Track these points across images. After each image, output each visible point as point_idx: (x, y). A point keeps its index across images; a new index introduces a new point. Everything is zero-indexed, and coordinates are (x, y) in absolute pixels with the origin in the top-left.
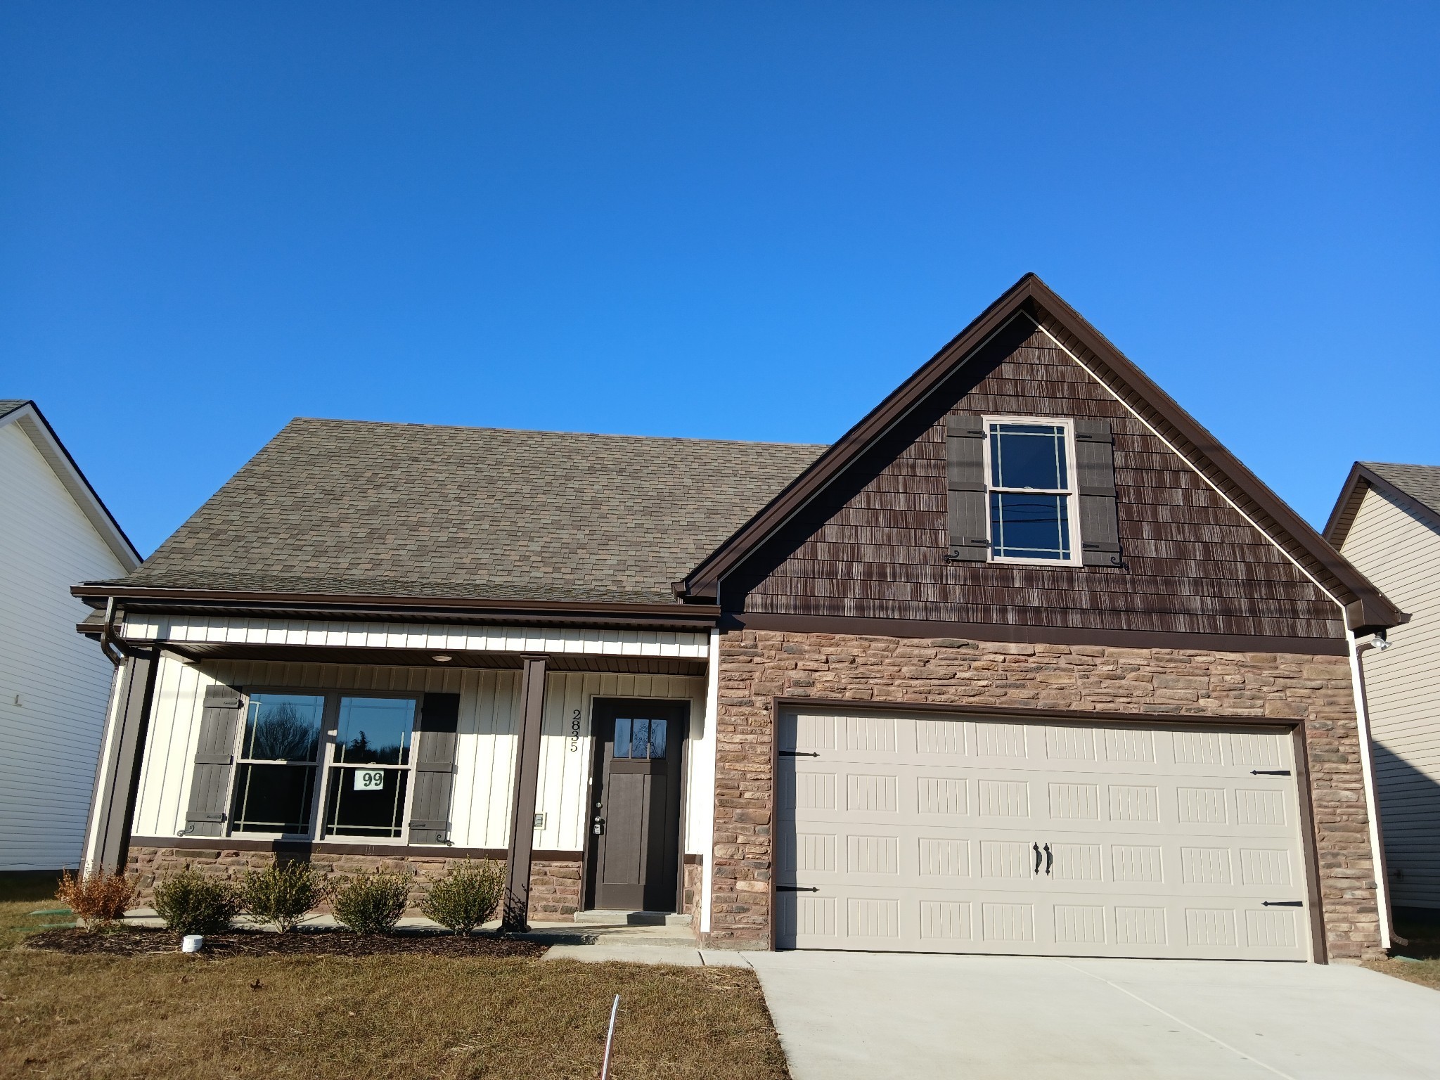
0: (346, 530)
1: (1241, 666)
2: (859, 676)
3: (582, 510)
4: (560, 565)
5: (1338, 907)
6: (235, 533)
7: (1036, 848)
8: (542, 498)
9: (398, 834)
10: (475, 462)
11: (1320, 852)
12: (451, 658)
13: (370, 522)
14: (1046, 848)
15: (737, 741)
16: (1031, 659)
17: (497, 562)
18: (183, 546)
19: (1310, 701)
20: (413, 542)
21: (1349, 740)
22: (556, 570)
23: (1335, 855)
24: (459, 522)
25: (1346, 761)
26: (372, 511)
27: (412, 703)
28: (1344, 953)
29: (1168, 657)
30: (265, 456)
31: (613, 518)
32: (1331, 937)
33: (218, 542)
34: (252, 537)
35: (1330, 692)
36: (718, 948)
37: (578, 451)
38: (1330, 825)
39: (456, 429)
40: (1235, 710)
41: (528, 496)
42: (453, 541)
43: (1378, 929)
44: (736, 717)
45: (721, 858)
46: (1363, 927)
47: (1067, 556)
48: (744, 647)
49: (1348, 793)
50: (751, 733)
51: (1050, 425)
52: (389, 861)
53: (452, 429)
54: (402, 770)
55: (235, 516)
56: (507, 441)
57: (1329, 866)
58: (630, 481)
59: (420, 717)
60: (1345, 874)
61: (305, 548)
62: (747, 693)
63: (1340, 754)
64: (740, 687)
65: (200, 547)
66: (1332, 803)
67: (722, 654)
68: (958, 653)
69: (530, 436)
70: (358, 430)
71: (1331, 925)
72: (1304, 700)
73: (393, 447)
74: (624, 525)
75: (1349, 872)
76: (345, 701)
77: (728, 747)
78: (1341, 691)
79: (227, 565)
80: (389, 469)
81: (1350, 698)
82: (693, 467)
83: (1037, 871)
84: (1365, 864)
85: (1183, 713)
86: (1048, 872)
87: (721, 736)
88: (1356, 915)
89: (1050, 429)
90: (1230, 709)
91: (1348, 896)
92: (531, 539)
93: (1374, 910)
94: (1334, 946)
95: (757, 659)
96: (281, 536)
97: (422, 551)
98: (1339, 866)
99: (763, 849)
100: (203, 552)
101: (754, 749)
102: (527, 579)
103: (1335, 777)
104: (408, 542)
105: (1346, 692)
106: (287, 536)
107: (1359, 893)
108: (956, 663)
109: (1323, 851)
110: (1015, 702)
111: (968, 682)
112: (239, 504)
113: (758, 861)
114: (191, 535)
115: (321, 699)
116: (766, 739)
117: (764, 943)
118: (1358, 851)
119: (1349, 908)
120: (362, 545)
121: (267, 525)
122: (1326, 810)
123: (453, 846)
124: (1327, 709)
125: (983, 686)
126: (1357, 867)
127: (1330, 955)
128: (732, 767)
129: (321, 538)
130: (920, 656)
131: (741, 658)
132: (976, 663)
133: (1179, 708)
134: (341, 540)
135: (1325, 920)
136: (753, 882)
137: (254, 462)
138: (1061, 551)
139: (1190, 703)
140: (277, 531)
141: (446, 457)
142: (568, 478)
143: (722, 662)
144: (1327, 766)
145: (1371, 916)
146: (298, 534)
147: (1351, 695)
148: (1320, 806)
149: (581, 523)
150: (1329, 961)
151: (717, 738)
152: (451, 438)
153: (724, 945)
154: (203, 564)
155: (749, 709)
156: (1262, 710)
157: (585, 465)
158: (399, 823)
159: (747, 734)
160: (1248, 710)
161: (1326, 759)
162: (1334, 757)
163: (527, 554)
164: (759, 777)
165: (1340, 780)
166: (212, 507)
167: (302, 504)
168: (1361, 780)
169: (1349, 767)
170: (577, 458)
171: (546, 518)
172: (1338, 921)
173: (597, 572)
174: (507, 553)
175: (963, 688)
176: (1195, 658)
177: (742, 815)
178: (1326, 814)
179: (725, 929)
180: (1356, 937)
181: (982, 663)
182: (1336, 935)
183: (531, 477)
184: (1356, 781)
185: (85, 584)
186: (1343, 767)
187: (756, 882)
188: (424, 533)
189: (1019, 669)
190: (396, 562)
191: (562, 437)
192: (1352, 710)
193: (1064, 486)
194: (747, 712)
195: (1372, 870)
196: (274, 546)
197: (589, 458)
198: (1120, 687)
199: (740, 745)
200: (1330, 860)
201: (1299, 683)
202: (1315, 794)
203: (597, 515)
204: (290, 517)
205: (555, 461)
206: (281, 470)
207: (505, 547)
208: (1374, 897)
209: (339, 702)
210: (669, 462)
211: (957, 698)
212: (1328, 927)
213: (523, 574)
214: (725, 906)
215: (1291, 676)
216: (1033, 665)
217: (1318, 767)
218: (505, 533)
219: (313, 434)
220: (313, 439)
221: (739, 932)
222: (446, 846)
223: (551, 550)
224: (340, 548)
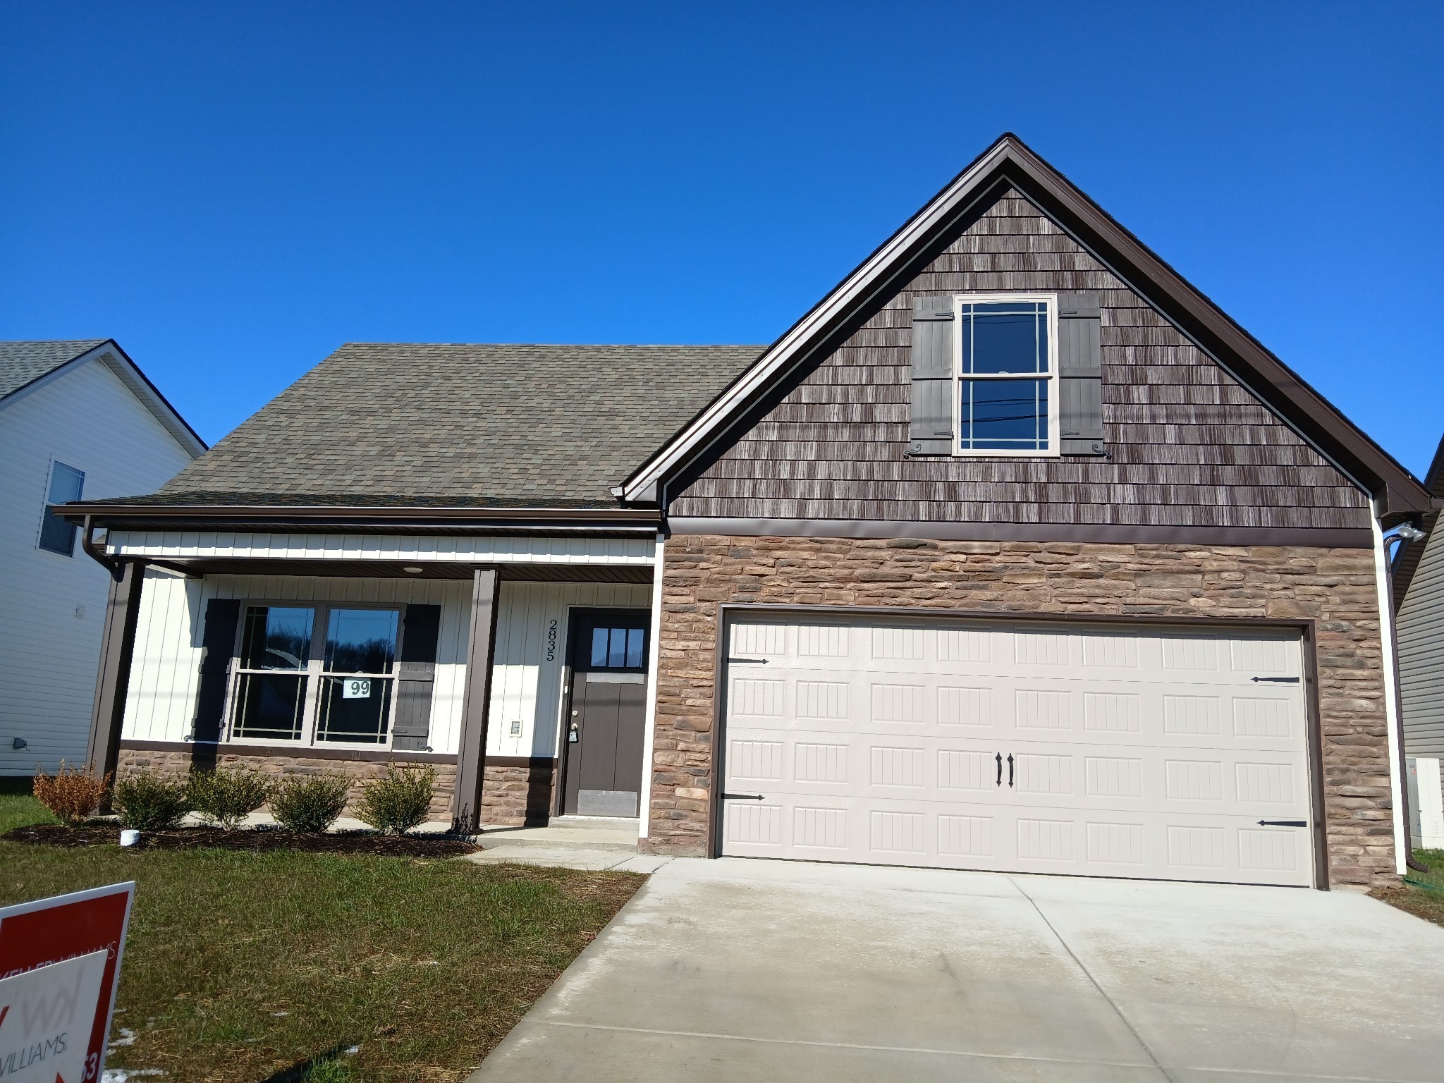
0: (360, 449)
1: (1240, 561)
2: (808, 580)
3: (596, 422)
4: (557, 477)
5: (1344, 829)
6: (255, 455)
7: (999, 758)
8: (558, 411)
9: (383, 740)
10: (505, 378)
11: (1325, 767)
12: (422, 570)
13: (385, 440)
14: (1010, 759)
15: (680, 647)
16: (997, 558)
17: (495, 476)
18: (205, 468)
19: (1322, 599)
20: (419, 458)
21: (1369, 643)
22: (551, 482)
23: (1344, 771)
24: (470, 437)
25: (1361, 666)
26: (391, 429)
27: (396, 614)
28: (1349, 879)
29: (1154, 552)
30: (306, 381)
31: (625, 429)
32: (1334, 862)
33: (236, 464)
34: (270, 458)
35: (1347, 589)
36: (655, 853)
37: (609, 363)
38: (1338, 738)
39: (497, 347)
40: (1231, 610)
41: (547, 409)
42: (459, 456)
43: (1392, 854)
44: (679, 624)
45: (661, 764)
46: (1374, 851)
47: (1044, 446)
48: (689, 553)
49: (1364, 703)
50: (694, 640)
51: (1031, 301)
52: (374, 767)
53: (492, 347)
54: (387, 679)
55: (261, 438)
56: (543, 356)
57: (1335, 783)
58: (654, 391)
59: (403, 628)
60: (1355, 792)
61: (316, 467)
62: (691, 599)
63: (1356, 658)
64: (684, 593)
65: (220, 469)
66: (1344, 713)
67: (666, 560)
68: (916, 554)
69: (567, 351)
70: (402, 352)
71: (1335, 848)
72: (1317, 599)
73: (431, 367)
74: (634, 436)
75: (1360, 790)
76: (334, 613)
77: (669, 654)
78: (1361, 588)
79: (239, 485)
80: (419, 388)
81: (1373, 596)
82: (723, 374)
83: (999, 782)
84: (1382, 781)
85: (1169, 614)
86: (1011, 784)
87: (663, 643)
88: (1366, 838)
89: (1031, 306)
90: (1226, 610)
91: (1357, 817)
92: (536, 452)
93: (1390, 832)
94: (1338, 872)
95: (703, 565)
96: (298, 456)
97: (426, 467)
98: (1348, 783)
99: (703, 757)
100: (221, 474)
101: (697, 655)
102: (519, 491)
103: (1349, 683)
104: (415, 459)
105: (1369, 588)
106: (303, 456)
107: (1371, 814)
108: (913, 564)
109: (1330, 766)
110: (975, 605)
111: (925, 584)
112: (268, 428)
113: (698, 768)
114: (215, 458)
115: (312, 611)
116: (710, 645)
117: (703, 851)
118: (1372, 766)
119: (1360, 830)
120: (370, 463)
121: (288, 446)
122: (1336, 721)
123: (433, 752)
124: (1343, 608)
125: (941, 588)
126: (1371, 785)
127: (1332, 880)
128: (673, 674)
129: (333, 457)
130: (875, 558)
131: (687, 563)
132: (934, 563)
133: (1164, 608)
134: (352, 458)
135: (1329, 842)
136: (692, 789)
137: (294, 389)
138: (1038, 440)
139: (1179, 602)
140: (295, 451)
141: (478, 375)
142: (591, 391)
143: (666, 568)
144: (1340, 671)
145: (1385, 839)
146: (313, 454)
147: (1375, 592)
148: (1329, 716)
149: (592, 435)
150: (1331, 886)
151: (660, 644)
152: (489, 356)
153: (661, 852)
154: (218, 484)
155: (693, 615)
156: (1263, 610)
157: (614, 376)
158: (384, 730)
159: (691, 640)
160: (1247, 610)
161: (1339, 664)
162: (1348, 661)
163: (528, 467)
164: (700, 684)
165: (1355, 687)
166: (242, 431)
167: (327, 425)
168: (1381, 688)
169: (1366, 673)
170: (607, 370)
171: (557, 431)
172: (1345, 843)
173: (591, 483)
174: (508, 466)
175: (920, 590)
176: (1187, 553)
177: (683, 722)
178: (1335, 725)
179: (660, 835)
180: (1365, 861)
181: (942, 564)
182: (1341, 859)
183: (556, 390)
184: (1375, 689)
185: (67, 504)
186: (1359, 673)
187: (695, 789)
188: (434, 450)
189: (983, 570)
190: (397, 479)
191: (598, 350)
192: (1374, 609)
193: (1044, 368)
194: (690, 619)
195: (1389, 788)
196: (287, 466)
197: (620, 370)
198: (1096, 587)
199: (683, 652)
200: (1337, 776)
201: (1311, 580)
202: (1323, 703)
203: (609, 426)
204: (310, 438)
205: (584, 374)
206: (318, 393)
207: (508, 461)
208: (1390, 819)
209: (327, 615)
210: (700, 370)
211: (913, 601)
212: (1331, 849)
213: (517, 486)
214: (663, 813)
215: (1301, 572)
216: (999, 565)
217: (1328, 672)
218: (512, 447)
219: (358, 358)
220: (356, 363)
221: (677, 838)
222: (427, 752)
223: (552, 462)
224: (349, 467)
